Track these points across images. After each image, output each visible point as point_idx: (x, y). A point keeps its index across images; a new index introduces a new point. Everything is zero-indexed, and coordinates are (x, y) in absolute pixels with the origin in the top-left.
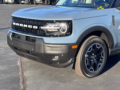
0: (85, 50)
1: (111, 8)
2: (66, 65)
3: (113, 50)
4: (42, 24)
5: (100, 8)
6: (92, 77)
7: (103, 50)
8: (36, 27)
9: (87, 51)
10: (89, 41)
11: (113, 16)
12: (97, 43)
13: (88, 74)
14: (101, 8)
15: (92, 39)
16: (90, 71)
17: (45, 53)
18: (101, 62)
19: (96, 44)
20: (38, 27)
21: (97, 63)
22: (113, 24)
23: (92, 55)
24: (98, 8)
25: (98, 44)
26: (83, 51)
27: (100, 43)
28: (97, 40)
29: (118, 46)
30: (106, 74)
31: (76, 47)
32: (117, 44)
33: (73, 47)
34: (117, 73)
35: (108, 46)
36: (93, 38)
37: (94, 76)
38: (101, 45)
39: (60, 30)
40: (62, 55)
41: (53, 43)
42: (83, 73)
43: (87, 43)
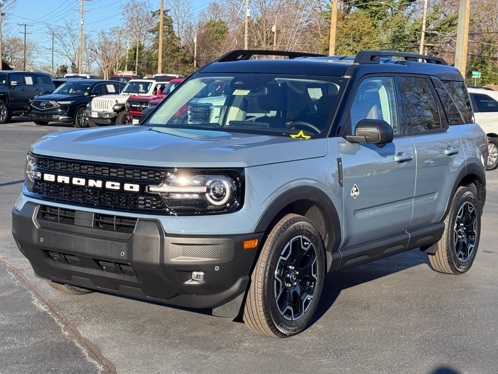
0: (275, 253)
1: (331, 136)
2: (224, 298)
3: (337, 255)
4: (154, 177)
5: (298, 136)
6: (291, 335)
7: (315, 256)
8: (136, 188)
9: (281, 258)
10: (284, 228)
11: (339, 160)
12: (302, 235)
13: (281, 326)
14: (303, 136)
15: (291, 224)
16: (285, 316)
17: (166, 262)
18: (310, 292)
19: (300, 236)
20: (142, 188)
21: (302, 294)
22: (340, 182)
23: (289, 271)
24: (293, 136)
25: (304, 237)
26: (271, 256)
27: (309, 235)
28: (303, 226)
29: (349, 245)
30: (321, 327)
31: (255, 243)
32: (347, 240)
33: (248, 245)
34: (351, 324)
35: (326, 246)
36: (294, 220)
37: (295, 330)
38: (312, 240)
39: (207, 195)
40: (217, 269)
41: (183, 232)
42: (268, 322)
43: (279, 235)
